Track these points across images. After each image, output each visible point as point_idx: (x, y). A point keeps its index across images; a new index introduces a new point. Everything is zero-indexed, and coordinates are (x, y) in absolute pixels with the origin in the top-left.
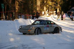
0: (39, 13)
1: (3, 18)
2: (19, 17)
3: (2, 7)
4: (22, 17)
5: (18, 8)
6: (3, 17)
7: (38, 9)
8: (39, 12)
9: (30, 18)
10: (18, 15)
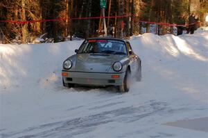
0: (197, 20)
1: (104, 33)
2: (144, 29)
3: (102, 4)
4: (151, 29)
5: (140, 5)
6: (103, 28)
7: (193, 9)
8: (196, 18)
9: (171, 32)
10: (141, 24)
